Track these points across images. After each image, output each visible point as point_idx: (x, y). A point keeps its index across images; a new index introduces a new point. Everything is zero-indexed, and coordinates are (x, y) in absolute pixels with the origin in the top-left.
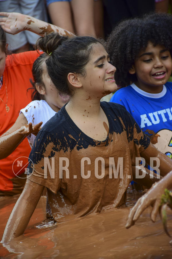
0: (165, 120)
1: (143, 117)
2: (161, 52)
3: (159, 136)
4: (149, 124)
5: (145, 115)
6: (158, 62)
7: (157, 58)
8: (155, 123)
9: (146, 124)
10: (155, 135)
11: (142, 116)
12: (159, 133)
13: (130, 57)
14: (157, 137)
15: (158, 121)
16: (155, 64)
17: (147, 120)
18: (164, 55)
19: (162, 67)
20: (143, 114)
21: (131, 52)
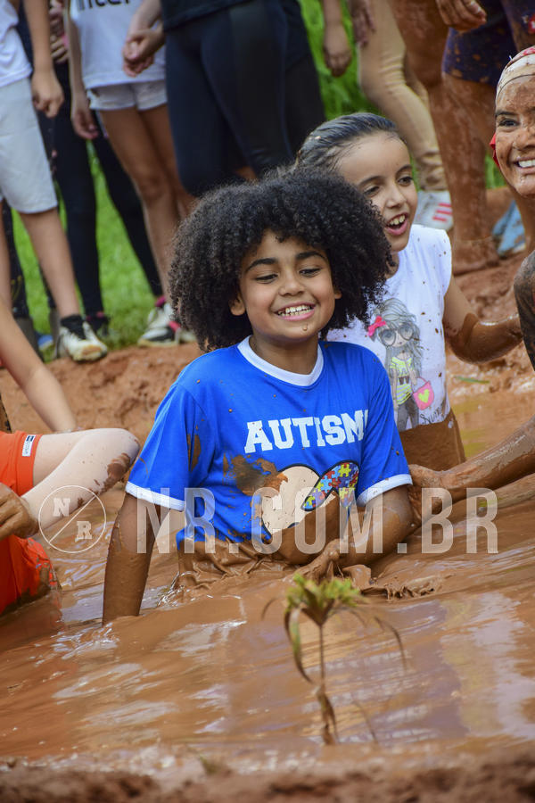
0: (306, 443)
1: (254, 428)
2: (300, 257)
3: (286, 480)
4: (267, 446)
5: (259, 424)
6: (290, 281)
7: (288, 272)
8: (281, 445)
9: (258, 446)
10: (276, 475)
11: (250, 425)
12: (285, 473)
13: (219, 266)
14: (279, 481)
15: (289, 443)
16: (283, 287)
17: (263, 436)
18: (309, 264)
19: (300, 293)
20: (254, 419)
21: (221, 256)
